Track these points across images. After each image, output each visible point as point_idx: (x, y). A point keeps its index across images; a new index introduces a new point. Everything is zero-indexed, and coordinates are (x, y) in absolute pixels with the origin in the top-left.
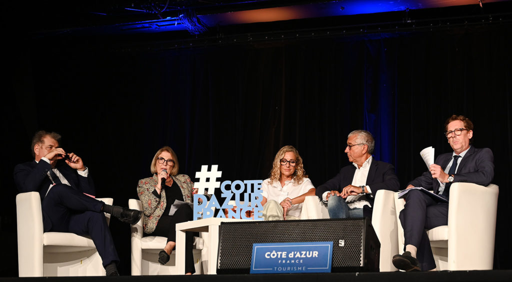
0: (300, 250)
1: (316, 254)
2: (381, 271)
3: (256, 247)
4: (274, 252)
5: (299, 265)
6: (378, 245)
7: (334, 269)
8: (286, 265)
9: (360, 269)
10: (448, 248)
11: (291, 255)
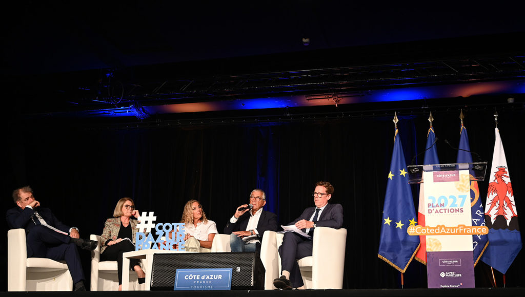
0: (209, 274)
1: (220, 277)
2: (265, 289)
3: (179, 271)
4: (191, 275)
5: (209, 284)
6: (263, 270)
7: (233, 287)
8: (199, 284)
9: (251, 288)
10: (312, 272)
11: (203, 278)
